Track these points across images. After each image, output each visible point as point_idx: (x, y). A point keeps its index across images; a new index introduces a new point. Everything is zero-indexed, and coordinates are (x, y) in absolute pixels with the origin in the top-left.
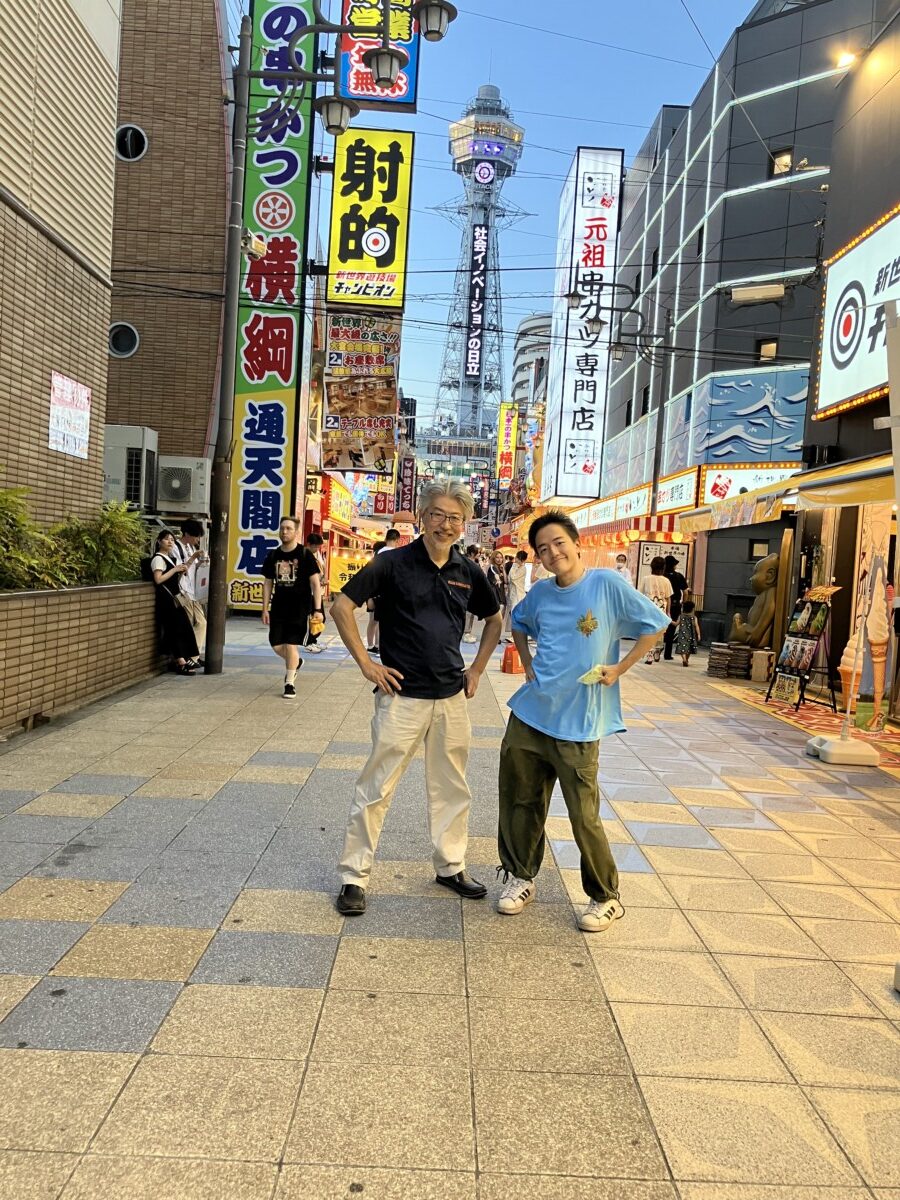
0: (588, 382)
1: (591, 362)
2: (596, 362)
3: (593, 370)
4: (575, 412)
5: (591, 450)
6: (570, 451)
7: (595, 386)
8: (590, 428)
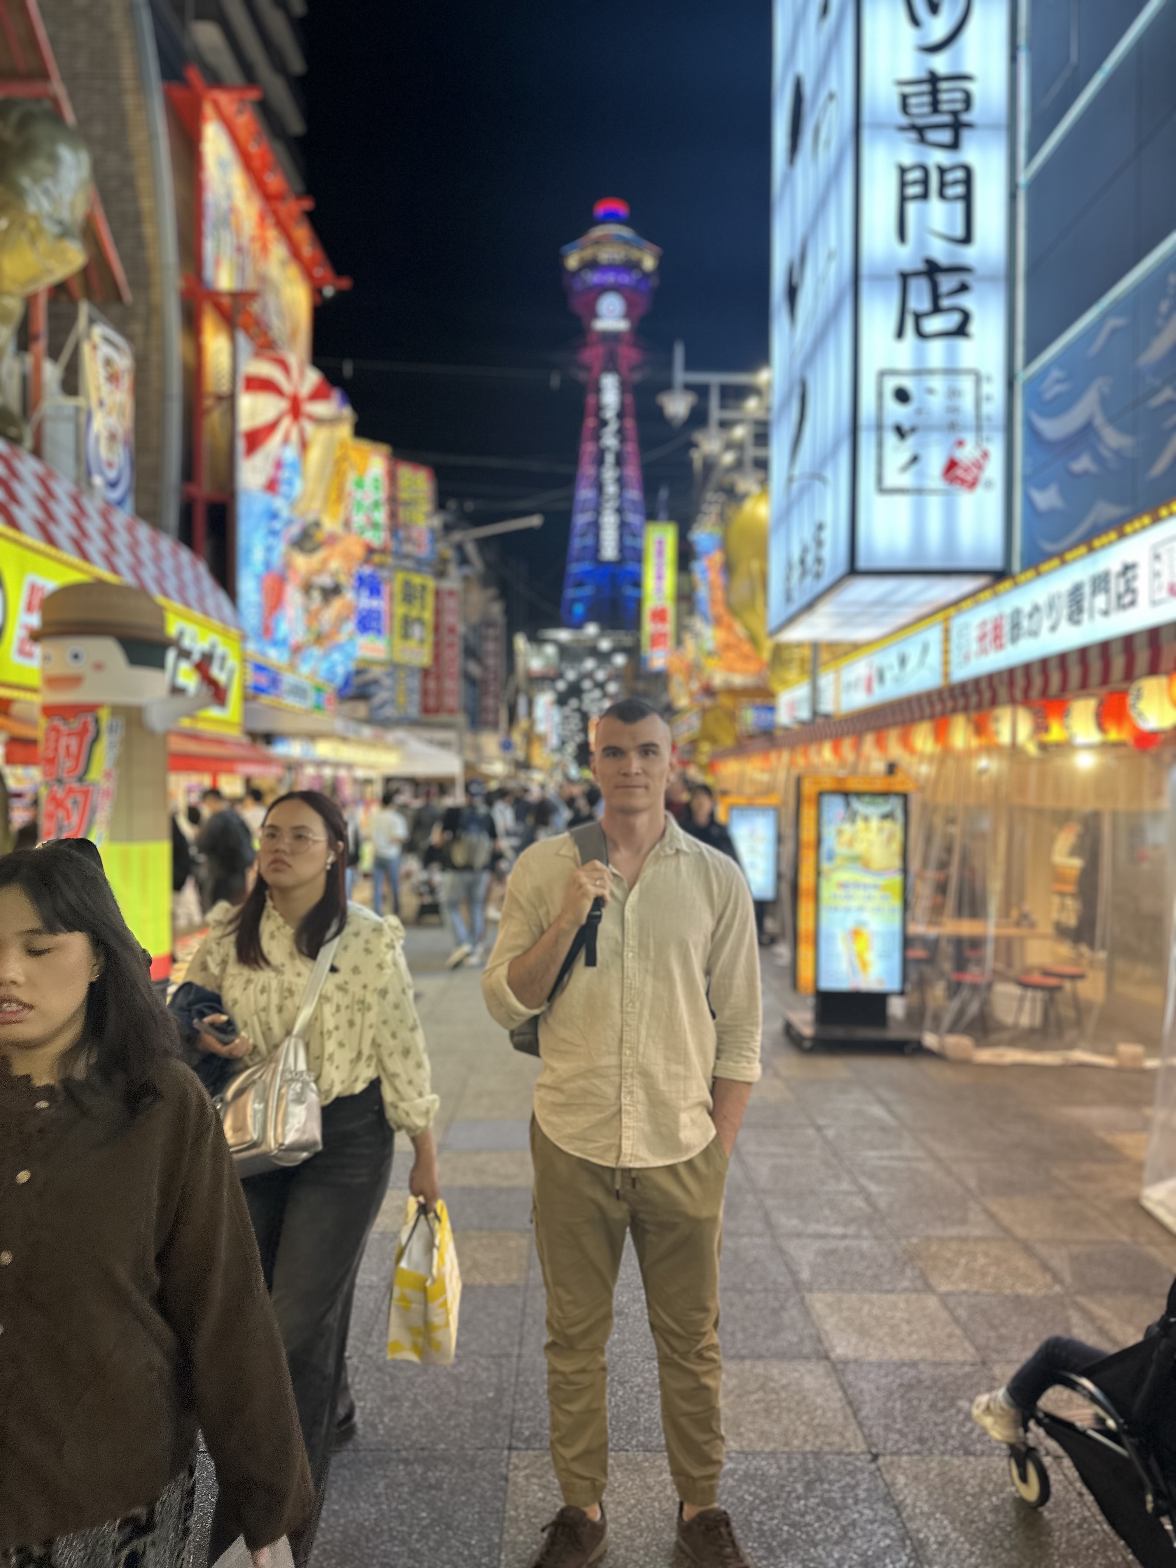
0: (942, 171)
1: (949, 96)
2: (968, 101)
3: (957, 126)
4: (905, 277)
5: (967, 403)
6: (895, 411)
7: (968, 181)
8: (961, 331)
